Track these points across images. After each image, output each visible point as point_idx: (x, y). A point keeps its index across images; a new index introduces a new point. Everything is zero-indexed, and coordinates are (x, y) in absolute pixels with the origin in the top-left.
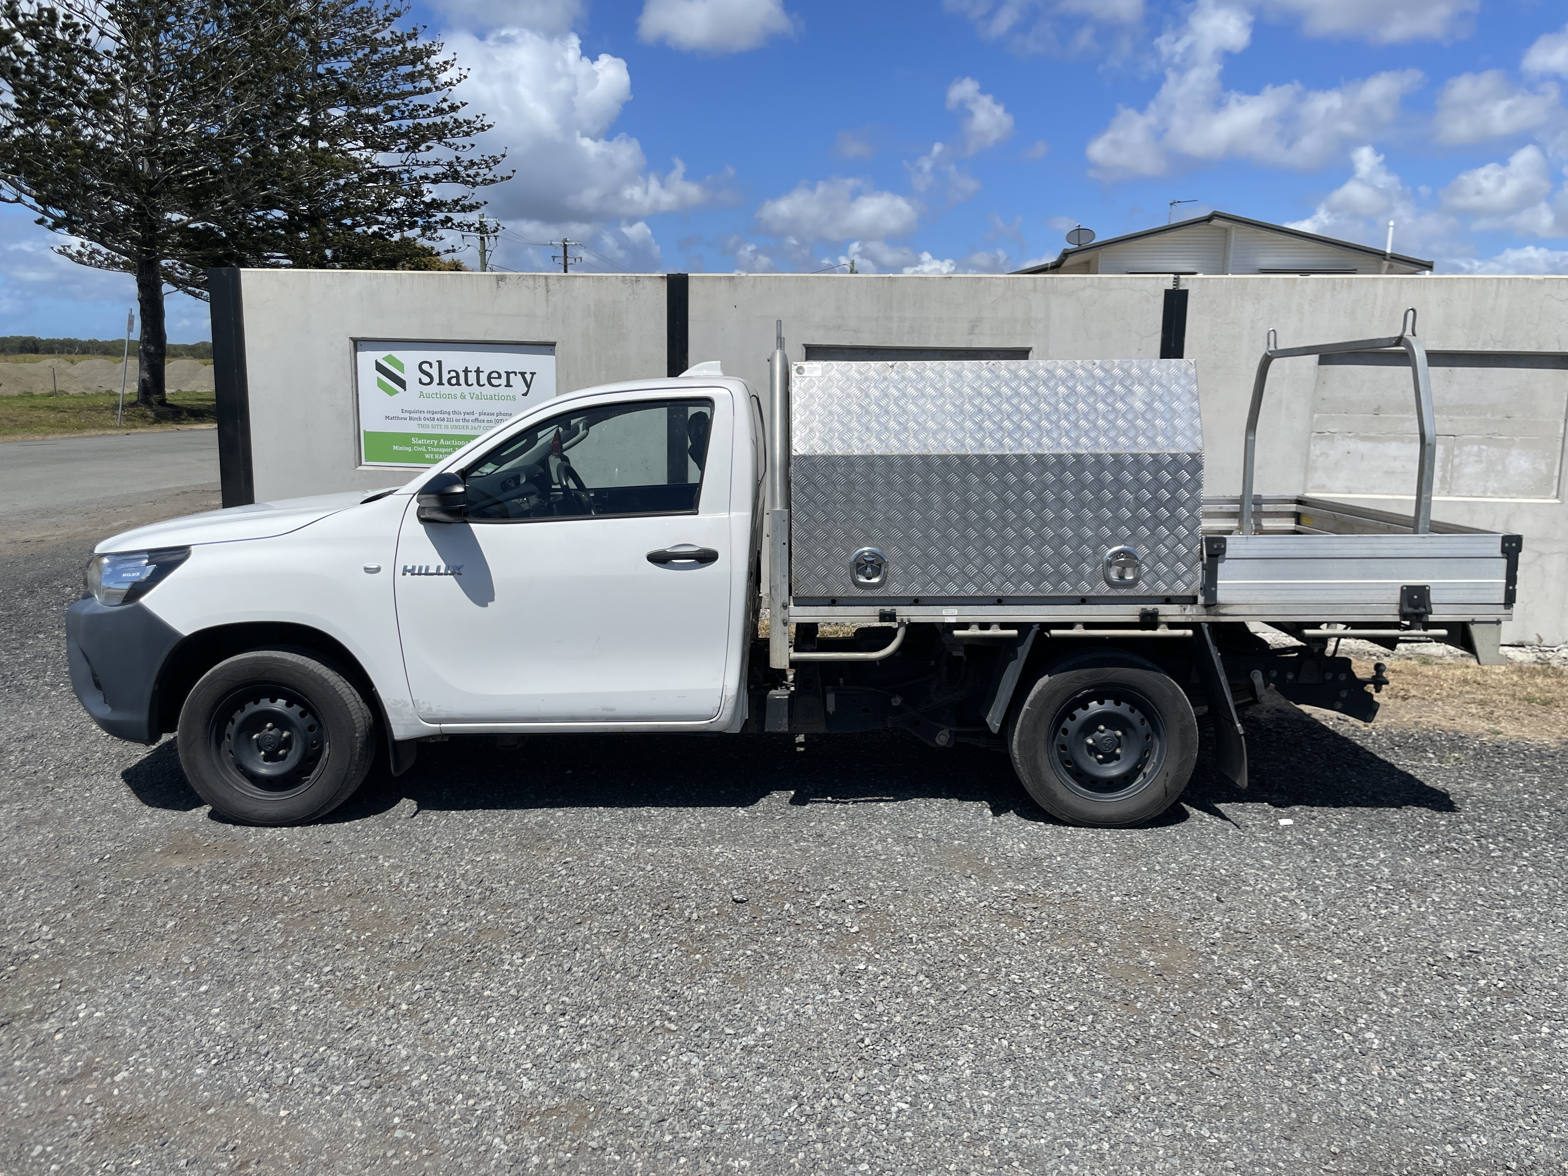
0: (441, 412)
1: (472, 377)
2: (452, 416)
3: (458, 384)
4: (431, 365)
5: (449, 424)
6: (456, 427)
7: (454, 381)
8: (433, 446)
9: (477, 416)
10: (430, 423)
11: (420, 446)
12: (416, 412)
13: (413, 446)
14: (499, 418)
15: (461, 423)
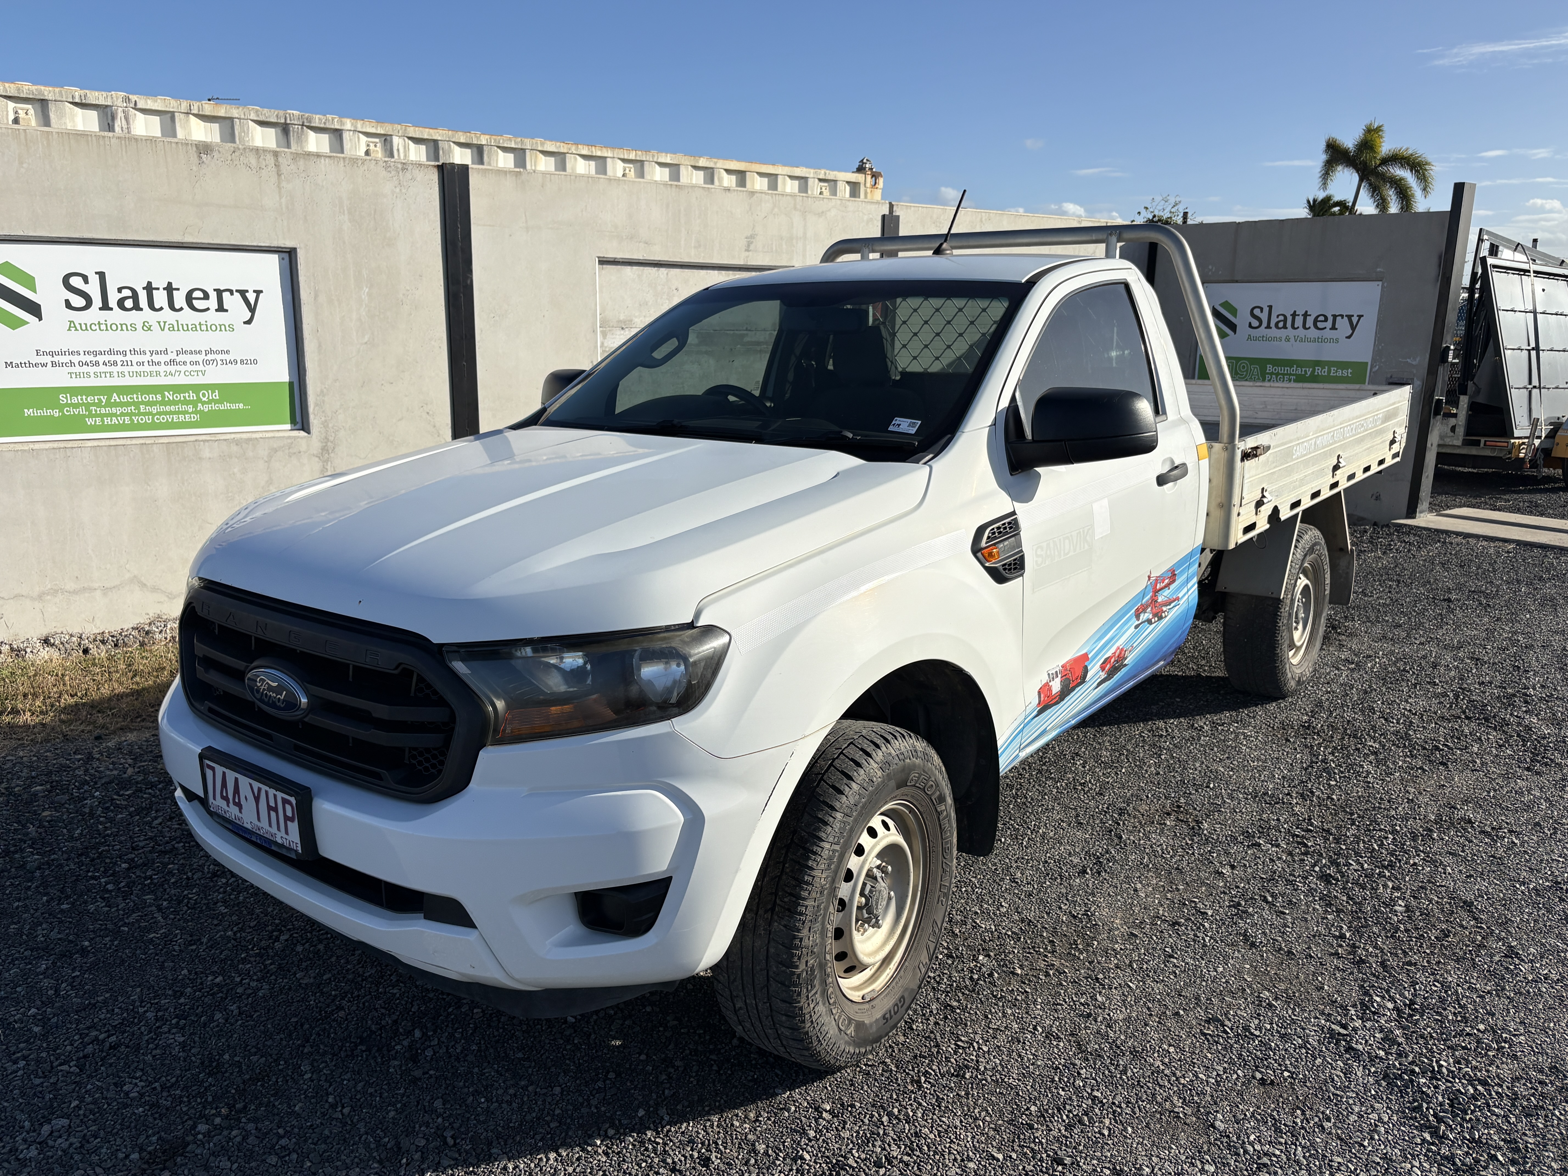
0: (110, 352)
1: (160, 298)
2: (129, 357)
3: (137, 307)
4: (86, 279)
5: (126, 369)
6: (138, 374)
7: (129, 304)
8: (99, 405)
9: (173, 356)
10: (92, 370)
11: (76, 406)
12: (62, 353)
13: (61, 407)
14: (210, 357)
15: (147, 368)
